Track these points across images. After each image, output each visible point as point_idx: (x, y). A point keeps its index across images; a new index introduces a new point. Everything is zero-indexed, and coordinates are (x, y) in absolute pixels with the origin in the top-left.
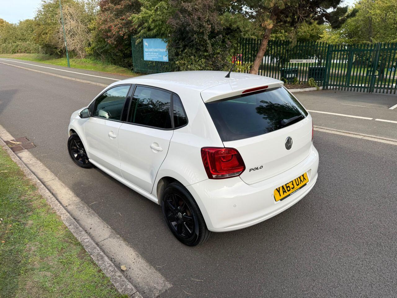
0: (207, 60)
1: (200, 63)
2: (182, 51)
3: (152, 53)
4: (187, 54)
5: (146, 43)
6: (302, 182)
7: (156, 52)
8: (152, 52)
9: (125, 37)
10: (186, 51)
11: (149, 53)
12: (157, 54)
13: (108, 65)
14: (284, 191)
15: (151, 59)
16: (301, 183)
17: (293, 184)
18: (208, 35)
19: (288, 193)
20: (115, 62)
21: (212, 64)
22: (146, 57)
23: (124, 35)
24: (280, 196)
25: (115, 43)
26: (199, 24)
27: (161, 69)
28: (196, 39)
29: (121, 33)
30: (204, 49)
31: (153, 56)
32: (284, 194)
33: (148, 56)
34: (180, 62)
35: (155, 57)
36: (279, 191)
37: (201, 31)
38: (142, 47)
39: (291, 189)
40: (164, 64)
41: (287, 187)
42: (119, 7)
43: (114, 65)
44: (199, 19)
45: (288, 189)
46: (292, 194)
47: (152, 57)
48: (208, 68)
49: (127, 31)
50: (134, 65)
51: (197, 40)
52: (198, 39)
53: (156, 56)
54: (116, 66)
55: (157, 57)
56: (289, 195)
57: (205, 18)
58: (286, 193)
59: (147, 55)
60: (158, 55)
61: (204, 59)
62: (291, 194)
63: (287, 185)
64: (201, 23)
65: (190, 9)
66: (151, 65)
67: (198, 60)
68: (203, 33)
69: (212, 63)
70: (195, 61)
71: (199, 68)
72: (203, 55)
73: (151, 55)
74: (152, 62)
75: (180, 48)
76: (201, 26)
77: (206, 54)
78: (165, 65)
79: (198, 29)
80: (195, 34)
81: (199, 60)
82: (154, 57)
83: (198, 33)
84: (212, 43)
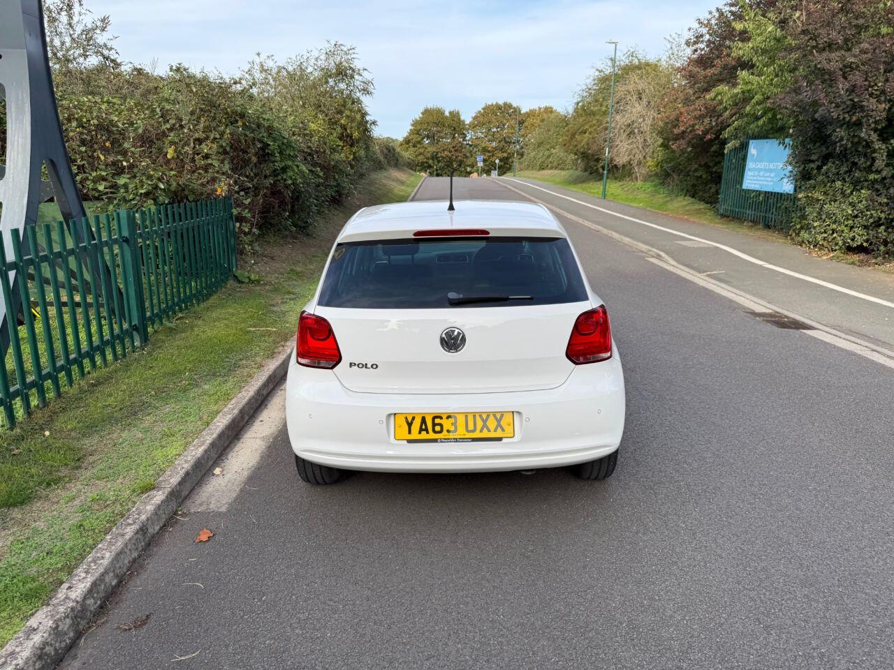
0: (874, 193)
1: (854, 199)
2: (819, 168)
3: (762, 173)
4: (829, 177)
5: (754, 149)
6: (489, 431)
7: (771, 171)
8: (759, 170)
9: (709, 137)
10: (825, 168)
11: (756, 173)
12: (772, 175)
13: (677, 196)
14: (424, 427)
15: (757, 187)
16: (481, 431)
17: (455, 424)
18: (875, 130)
19: (432, 436)
20: (693, 192)
21: (887, 204)
22: (748, 181)
23: (706, 132)
24: (410, 432)
25: (690, 149)
26: (848, 103)
27: (774, 210)
28: (842, 139)
29: (699, 129)
30: (869, 163)
31: (763, 179)
32: (420, 433)
33: (751, 180)
34: (810, 195)
35: (767, 181)
36: (410, 425)
37: (854, 118)
38: (744, 159)
39: (445, 432)
40: (783, 198)
41: (434, 425)
42: (710, 72)
43: (690, 198)
44: (852, 90)
45: (438, 428)
46: (441, 442)
47: (761, 182)
48: (872, 212)
49: (714, 124)
50: (720, 200)
51: (844, 142)
52: (848, 140)
53: (769, 179)
54: (692, 200)
55: (771, 181)
56: (435, 441)
57: (872, 87)
58: (428, 433)
59: (752, 176)
60: (772, 178)
61: (869, 189)
62: (439, 440)
63: (437, 421)
64: (856, 100)
65: (833, 66)
66: (755, 200)
67: (849, 191)
68: (859, 124)
69: (885, 200)
70: (843, 193)
71: (850, 212)
72: (866, 181)
73: (760, 176)
74: (759, 193)
75: (813, 161)
76: (855, 107)
77: (872, 177)
78: (784, 200)
79: (846, 116)
80: (841, 126)
81: (852, 193)
82: (765, 183)
83: (849, 125)
84: (890, 148)
